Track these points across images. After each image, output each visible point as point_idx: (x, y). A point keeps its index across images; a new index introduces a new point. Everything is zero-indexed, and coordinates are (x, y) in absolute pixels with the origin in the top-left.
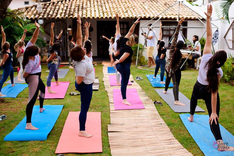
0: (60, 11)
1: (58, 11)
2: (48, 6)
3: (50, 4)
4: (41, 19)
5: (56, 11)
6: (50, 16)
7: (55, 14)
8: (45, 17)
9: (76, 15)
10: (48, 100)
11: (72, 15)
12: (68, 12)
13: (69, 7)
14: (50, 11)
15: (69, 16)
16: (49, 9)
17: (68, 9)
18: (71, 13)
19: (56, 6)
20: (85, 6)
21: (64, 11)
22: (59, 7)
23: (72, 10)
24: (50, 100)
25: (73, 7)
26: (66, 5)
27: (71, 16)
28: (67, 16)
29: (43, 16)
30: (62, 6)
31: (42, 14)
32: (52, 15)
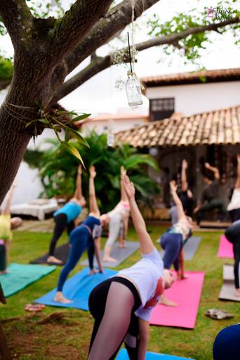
0: (186, 133)
1: (182, 133)
2: (166, 126)
3: (169, 123)
4: (153, 147)
5: (179, 134)
6: (168, 142)
7: (177, 138)
8: (161, 143)
9: (213, 140)
11: (208, 139)
12: (199, 135)
13: (201, 126)
14: (168, 134)
15: (202, 139)
16: (167, 131)
17: (200, 130)
18: (206, 136)
19: (178, 126)
20: (228, 124)
21: (193, 133)
22: (185, 126)
23: (207, 131)
25: (208, 126)
26: (196, 123)
27: (205, 141)
28: (197, 141)
29: (157, 142)
30: (189, 126)
31: (156, 139)
32: (172, 140)
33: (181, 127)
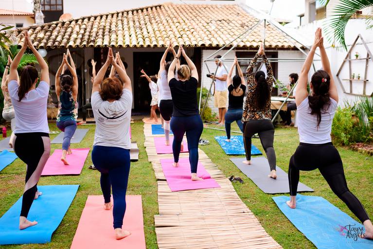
0: (74, 36)
1: (70, 36)
2: (54, 28)
3: (57, 24)
4: (42, 48)
5: (67, 36)
6: (56, 43)
7: (65, 40)
8: (49, 44)
9: (99, 43)
10: (53, 177)
11: (94, 41)
12: (86, 37)
13: (88, 30)
14: (57, 36)
15: (88, 43)
16: (55, 33)
17: (87, 33)
18: (92, 39)
19: (67, 29)
20: (113, 28)
21: (80, 36)
22: (73, 29)
23: (94, 34)
24: (56, 177)
25: (95, 30)
26: (84, 26)
27: (92, 44)
28: (85, 43)
29: (46, 44)
30: (77, 28)
31: (44, 41)
32: (60, 42)
33: (69, 30)
